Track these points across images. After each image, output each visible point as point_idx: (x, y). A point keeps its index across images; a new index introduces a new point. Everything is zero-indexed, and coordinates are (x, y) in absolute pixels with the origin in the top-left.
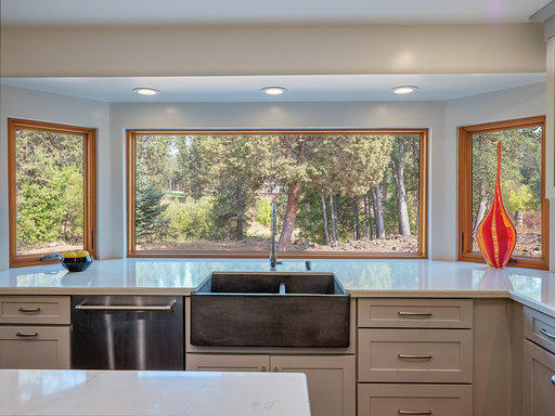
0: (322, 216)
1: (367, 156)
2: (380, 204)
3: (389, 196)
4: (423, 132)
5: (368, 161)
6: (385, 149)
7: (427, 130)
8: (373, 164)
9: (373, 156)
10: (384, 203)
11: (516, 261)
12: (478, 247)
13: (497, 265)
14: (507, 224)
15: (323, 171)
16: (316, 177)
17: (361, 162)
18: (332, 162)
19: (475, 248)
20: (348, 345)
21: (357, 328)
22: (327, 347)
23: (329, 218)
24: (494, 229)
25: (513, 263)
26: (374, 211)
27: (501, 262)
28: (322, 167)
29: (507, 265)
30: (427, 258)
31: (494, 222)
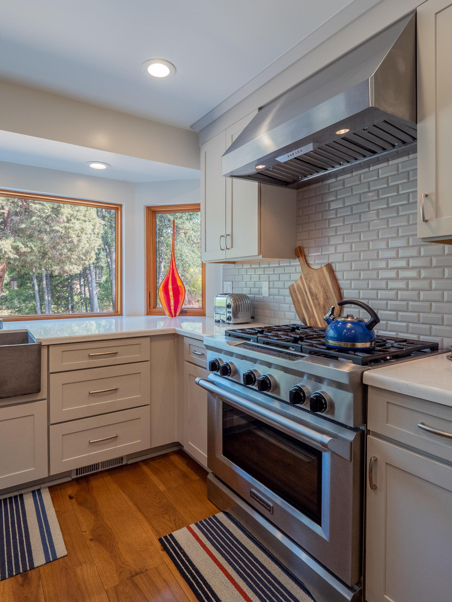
0: (34, 297)
1: (78, 236)
2: (94, 285)
3: (104, 279)
4: (118, 208)
5: (79, 241)
6: (96, 231)
7: (121, 205)
8: (84, 245)
9: (84, 236)
10: (99, 285)
11: (186, 312)
12: (161, 304)
13: (173, 315)
14: (179, 284)
15: (31, 248)
16: (24, 254)
17: (72, 242)
18: (42, 240)
19: (160, 306)
20: (39, 390)
21: (49, 374)
22: (15, 396)
23: (42, 299)
24: (170, 287)
25: (184, 313)
26: (89, 290)
27: (175, 312)
28: (30, 244)
29: (179, 315)
30: (121, 314)
31: (170, 282)
